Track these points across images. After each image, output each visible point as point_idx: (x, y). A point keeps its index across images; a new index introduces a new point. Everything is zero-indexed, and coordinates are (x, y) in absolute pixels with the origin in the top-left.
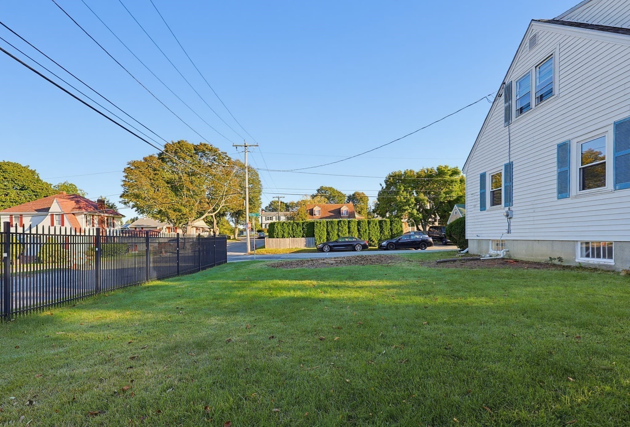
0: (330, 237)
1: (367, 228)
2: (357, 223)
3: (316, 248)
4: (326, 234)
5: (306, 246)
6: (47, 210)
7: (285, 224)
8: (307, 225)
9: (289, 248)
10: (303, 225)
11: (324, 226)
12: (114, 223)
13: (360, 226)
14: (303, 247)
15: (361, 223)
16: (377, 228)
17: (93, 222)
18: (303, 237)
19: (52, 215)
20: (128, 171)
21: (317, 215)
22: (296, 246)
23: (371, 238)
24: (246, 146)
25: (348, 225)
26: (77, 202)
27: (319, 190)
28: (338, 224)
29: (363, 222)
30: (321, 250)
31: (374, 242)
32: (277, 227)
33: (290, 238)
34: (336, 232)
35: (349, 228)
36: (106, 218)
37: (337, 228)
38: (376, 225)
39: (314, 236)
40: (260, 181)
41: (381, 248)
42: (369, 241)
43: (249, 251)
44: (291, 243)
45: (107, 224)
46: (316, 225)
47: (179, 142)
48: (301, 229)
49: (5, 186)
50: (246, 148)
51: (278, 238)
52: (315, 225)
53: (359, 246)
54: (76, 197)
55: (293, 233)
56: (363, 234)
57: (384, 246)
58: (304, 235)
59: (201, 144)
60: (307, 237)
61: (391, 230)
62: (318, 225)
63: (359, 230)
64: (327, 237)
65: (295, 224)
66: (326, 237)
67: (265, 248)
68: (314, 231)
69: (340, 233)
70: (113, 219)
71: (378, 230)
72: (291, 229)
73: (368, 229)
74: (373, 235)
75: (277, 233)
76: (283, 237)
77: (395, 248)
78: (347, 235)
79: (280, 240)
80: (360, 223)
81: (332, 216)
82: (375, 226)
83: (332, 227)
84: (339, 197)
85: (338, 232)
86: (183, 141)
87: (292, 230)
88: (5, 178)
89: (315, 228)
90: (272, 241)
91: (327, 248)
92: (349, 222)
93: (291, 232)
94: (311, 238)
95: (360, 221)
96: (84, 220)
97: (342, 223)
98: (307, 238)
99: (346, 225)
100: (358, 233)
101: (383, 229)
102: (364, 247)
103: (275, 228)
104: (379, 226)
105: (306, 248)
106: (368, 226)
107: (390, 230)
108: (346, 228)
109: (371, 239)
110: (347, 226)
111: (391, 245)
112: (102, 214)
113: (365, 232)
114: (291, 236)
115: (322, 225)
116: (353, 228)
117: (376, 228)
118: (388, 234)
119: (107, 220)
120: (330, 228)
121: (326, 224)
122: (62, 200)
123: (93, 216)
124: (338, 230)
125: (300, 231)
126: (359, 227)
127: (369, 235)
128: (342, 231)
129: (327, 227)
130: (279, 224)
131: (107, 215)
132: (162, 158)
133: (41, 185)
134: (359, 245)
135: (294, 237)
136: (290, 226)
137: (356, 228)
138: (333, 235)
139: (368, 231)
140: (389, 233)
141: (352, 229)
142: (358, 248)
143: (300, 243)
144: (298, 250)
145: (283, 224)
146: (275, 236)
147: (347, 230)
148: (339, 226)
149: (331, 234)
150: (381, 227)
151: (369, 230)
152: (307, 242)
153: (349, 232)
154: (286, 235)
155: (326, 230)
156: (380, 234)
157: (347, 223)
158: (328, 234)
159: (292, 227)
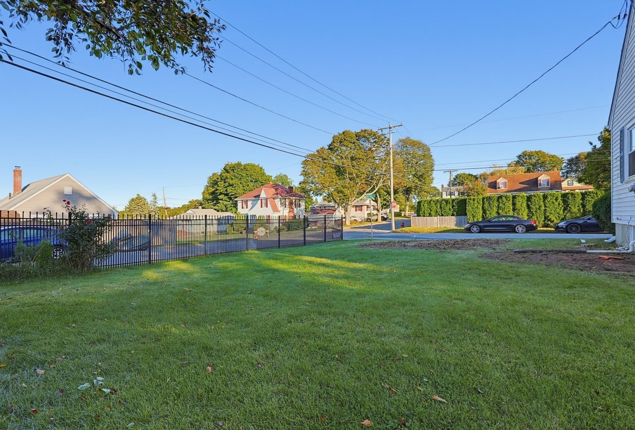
0: (487, 216)
1: (542, 203)
2: (526, 198)
3: (463, 228)
4: (481, 212)
5: (456, 225)
6: (259, 196)
7: (432, 202)
8: (457, 202)
9: (436, 227)
10: (453, 203)
11: (479, 203)
12: (300, 204)
13: (530, 201)
14: (453, 227)
15: (533, 197)
16: (559, 204)
17: (285, 204)
18: (453, 215)
19: (261, 200)
20: (305, 163)
21: (503, 188)
22: (444, 225)
23: (548, 216)
24: (390, 128)
25: (513, 201)
26: (276, 189)
27: (521, 155)
28: (498, 201)
29: (535, 196)
30: (468, 230)
31: (553, 221)
32: (423, 205)
33: (438, 216)
34: (495, 209)
35: (514, 204)
36: (294, 201)
37: (497, 205)
38: (556, 199)
39: (466, 214)
40: (431, 156)
41: (558, 230)
42: (545, 221)
43: (394, 229)
44: (439, 222)
45: (295, 205)
46: (469, 202)
47: (344, 133)
48: (451, 207)
49: (247, 180)
50: (391, 129)
51: (424, 216)
52: (467, 202)
53: (520, 227)
54: (276, 186)
55: (442, 211)
56: (536, 211)
57: (562, 228)
58: (455, 213)
59: (362, 131)
60: (457, 215)
61: (584, 206)
62: (472, 201)
63: (529, 207)
64: (483, 215)
65: (443, 202)
66: (481, 215)
67: (410, 226)
68: (466, 209)
69: (500, 211)
70: (299, 200)
71: (561, 206)
72: (439, 207)
73: (543, 206)
74: (551, 213)
75: (424, 212)
76: (430, 215)
77: (581, 231)
78: (511, 213)
79: (427, 219)
80: (531, 198)
81: (524, 188)
82: (554, 201)
83: (489, 204)
84: (552, 162)
85: (498, 210)
86: (346, 131)
87: (441, 207)
88: (247, 175)
89: (467, 205)
90: (418, 220)
91: (476, 228)
92: (514, 197)
93: (439, 210)
94: (463, 216)
95: (531, 195)
96: (280, 203)
97: (504, 199)
98: (458, 217)
99: (509, 200)
100: (527, 210)
101: (569, 205)
102: (530, 229)
103: (422, 206)
104: (561, 202)
105: (456, 228)
106: (544, 201)
107: (581, 206)
108: (509, 205)
109: (549, 218)
110: (511, 202)
111: (573, 226)
112: (291, 198)
113: (539, 209)
114: (439, 215)
115: (476, 201)
116: (520, 204)
117: (557, 203)
118: (577, 211)
119: (295, 201)
120: (486, 205)
121: (481, 200)
122: (266, 189)
123: (285, 199)
124: (498, 206)
125: (450, 209)
126: (529, 203)
127: (545, 213)
128: (504, 208)
129: (483, 203)
130: (426, 203)
131: (294, 198)
132: (331, 148)
133: (265, 177)
134: (521, 225)
135: (442, 215)
136: (438, 204)
137: (525, 205)
138: (490, 213)
139: (543, 208)
140: (579, 210)
141: (518, 206)
142: (520, 229)
143: (450, 222)
144: (446, 229)
145: (430, 202)
146: (422, 215)
147: (511, 207)
148: (499, 203)
149: (488, 212)
150: (565, 202)
151: (545, 207)
152: (458, 221)
153: (514, 210)
154: (433, 213)
155: (481, 207)
156: (564, 212)
157: (511, 199)
158: (484, 211)
159: (441, 205)
